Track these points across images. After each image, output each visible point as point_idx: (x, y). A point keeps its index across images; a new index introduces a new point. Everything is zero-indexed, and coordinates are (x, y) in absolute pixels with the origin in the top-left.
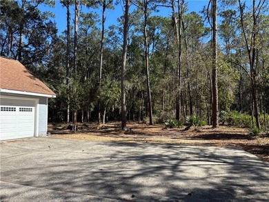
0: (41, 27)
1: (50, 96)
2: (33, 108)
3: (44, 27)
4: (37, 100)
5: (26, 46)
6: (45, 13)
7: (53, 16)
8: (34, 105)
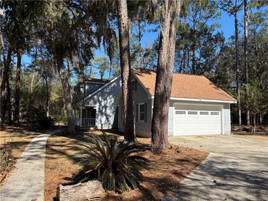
0: (210, 39)
1: (233, 102)
2: (220, 112)
3: (213, 39)
4: (222, 106)
5: (199, 60)
6: (212, 26)
7: (219, 26)
8: (220, 110)
